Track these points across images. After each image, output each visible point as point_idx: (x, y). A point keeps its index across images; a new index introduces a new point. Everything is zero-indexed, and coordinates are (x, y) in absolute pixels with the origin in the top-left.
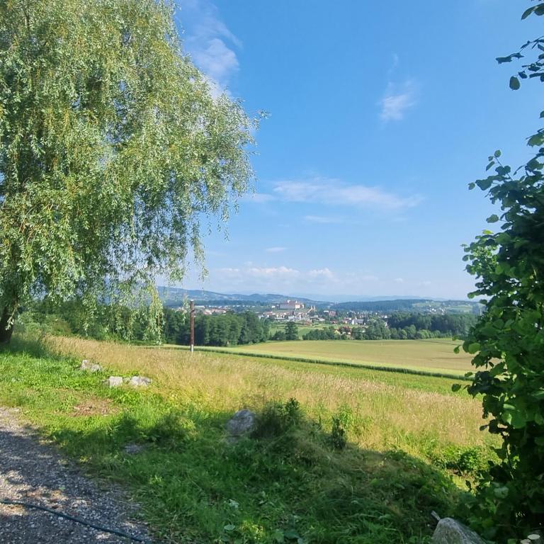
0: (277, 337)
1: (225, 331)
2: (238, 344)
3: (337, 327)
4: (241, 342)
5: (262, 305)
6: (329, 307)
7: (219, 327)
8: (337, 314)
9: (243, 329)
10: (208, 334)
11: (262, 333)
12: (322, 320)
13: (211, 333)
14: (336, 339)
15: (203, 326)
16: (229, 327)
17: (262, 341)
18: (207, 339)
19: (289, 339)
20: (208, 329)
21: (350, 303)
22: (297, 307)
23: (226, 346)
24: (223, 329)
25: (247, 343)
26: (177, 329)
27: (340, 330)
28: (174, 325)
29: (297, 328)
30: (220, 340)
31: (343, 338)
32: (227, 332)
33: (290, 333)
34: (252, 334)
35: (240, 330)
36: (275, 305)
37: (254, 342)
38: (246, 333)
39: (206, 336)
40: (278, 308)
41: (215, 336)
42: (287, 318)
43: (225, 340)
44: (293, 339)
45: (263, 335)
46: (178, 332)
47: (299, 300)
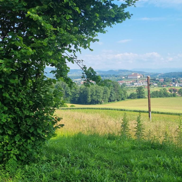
0: (131, 97)
1: (100, 94)
2: (108, 102)
3: (167, 89)
4: (110, 101)
5: (116, 77)
6: (158, 76)
7: (96, 91)
8: (165, 80)
9: (111, 92)
10: (90, 97)
11: (123, 94)
12: (156, 84)
13: (91, 96)
14: (169, 96)
15: (87, 91)
16: (102, 91)
17: (123, 99)
18: (89, 99)
19: (139, 97)
20: (90, 93)
21: (172, 73)
22: (139, 77)
23: (101, 103)
24: (99, 93)
25: (114, 101)
26: (71, 94)
27: (170, 91)
28: (68, 91)
29: (144, 90)
30: (97, 100)
31: (174, 96)
32: (101, 95)
33: (140, 94)
34: (117, 95)
35: (109, 93)
36: (125, 76)
37: (118, 100)
38: (113, 95)
39: (88, 98)
40: (127, 78)
41: (95, 97)
42: (133, 84)
43: (100, 100)
44: (142, 98)
45: (123, 96)
46: (71, 96)
47: (139, 72)
